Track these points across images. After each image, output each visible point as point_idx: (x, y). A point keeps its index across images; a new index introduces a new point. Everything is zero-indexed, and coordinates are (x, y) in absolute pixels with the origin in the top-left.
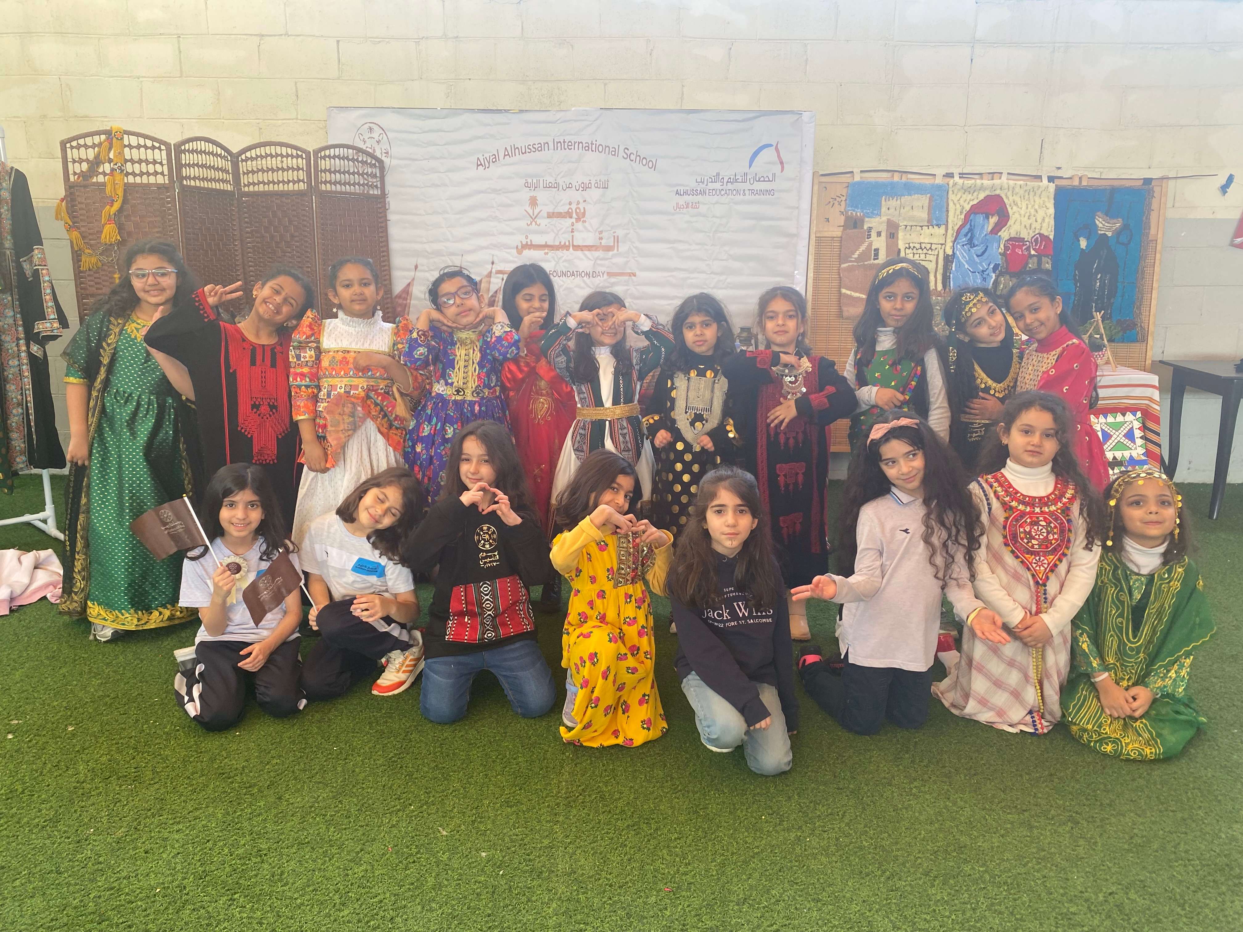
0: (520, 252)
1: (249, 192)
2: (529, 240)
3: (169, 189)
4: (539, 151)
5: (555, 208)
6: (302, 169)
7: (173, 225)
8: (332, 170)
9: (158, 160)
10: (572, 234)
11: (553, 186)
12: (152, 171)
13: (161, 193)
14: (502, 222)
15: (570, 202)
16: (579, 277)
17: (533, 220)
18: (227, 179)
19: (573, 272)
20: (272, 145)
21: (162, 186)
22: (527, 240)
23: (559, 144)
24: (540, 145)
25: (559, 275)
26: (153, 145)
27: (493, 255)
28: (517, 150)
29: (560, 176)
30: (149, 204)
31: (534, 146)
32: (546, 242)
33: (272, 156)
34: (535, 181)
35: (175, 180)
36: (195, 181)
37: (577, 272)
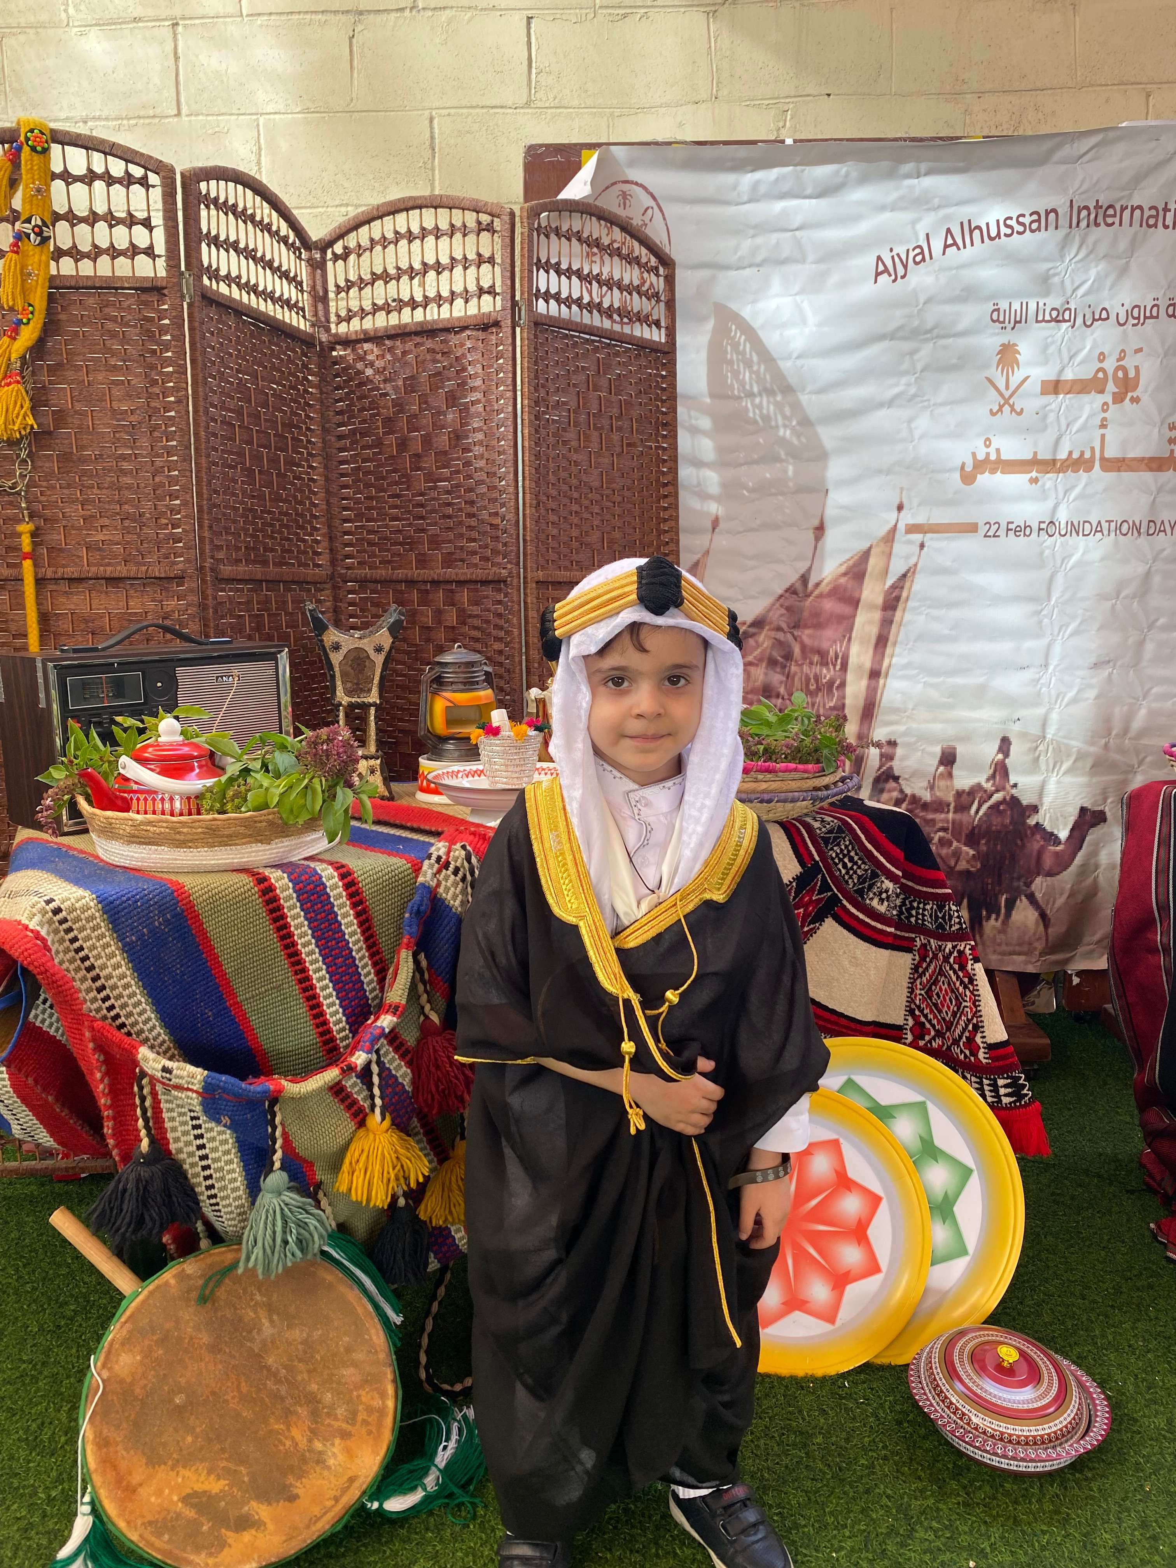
0: (968, 477)
1: (349, 334)
2: (992, 450)
3: (165, 291)
4: (1032, 231)
5: (1061, 371)
6: (491, 260)
7: (176, 389)
8: (564, 266)
9: (141, 215)
10: (1102, 431)
11: (1060, 318)
12: (122, 243)
13: (146, 303)
14: (929, 406)
15: (1102, 354)
16: (1113, 534)
17: (1007, 401)
18: (297, 302)
19: (1099, 522)
20: (413, 208)
21: (149, 285)
22: (988, 450)
23: (1084, 213)
24: (1035, 217)
25: (1063, 533)
26: (127, 172)
27: (902, 489)
28: (977, 233)
29: (1080, 292)
30: (113, 335)
31: (1021, 219)
32: (1035, 453)
33: (410, 237)
34: (1016, 306)
35: (183, 268)
36: (229, 286)
37: (1109, 522)
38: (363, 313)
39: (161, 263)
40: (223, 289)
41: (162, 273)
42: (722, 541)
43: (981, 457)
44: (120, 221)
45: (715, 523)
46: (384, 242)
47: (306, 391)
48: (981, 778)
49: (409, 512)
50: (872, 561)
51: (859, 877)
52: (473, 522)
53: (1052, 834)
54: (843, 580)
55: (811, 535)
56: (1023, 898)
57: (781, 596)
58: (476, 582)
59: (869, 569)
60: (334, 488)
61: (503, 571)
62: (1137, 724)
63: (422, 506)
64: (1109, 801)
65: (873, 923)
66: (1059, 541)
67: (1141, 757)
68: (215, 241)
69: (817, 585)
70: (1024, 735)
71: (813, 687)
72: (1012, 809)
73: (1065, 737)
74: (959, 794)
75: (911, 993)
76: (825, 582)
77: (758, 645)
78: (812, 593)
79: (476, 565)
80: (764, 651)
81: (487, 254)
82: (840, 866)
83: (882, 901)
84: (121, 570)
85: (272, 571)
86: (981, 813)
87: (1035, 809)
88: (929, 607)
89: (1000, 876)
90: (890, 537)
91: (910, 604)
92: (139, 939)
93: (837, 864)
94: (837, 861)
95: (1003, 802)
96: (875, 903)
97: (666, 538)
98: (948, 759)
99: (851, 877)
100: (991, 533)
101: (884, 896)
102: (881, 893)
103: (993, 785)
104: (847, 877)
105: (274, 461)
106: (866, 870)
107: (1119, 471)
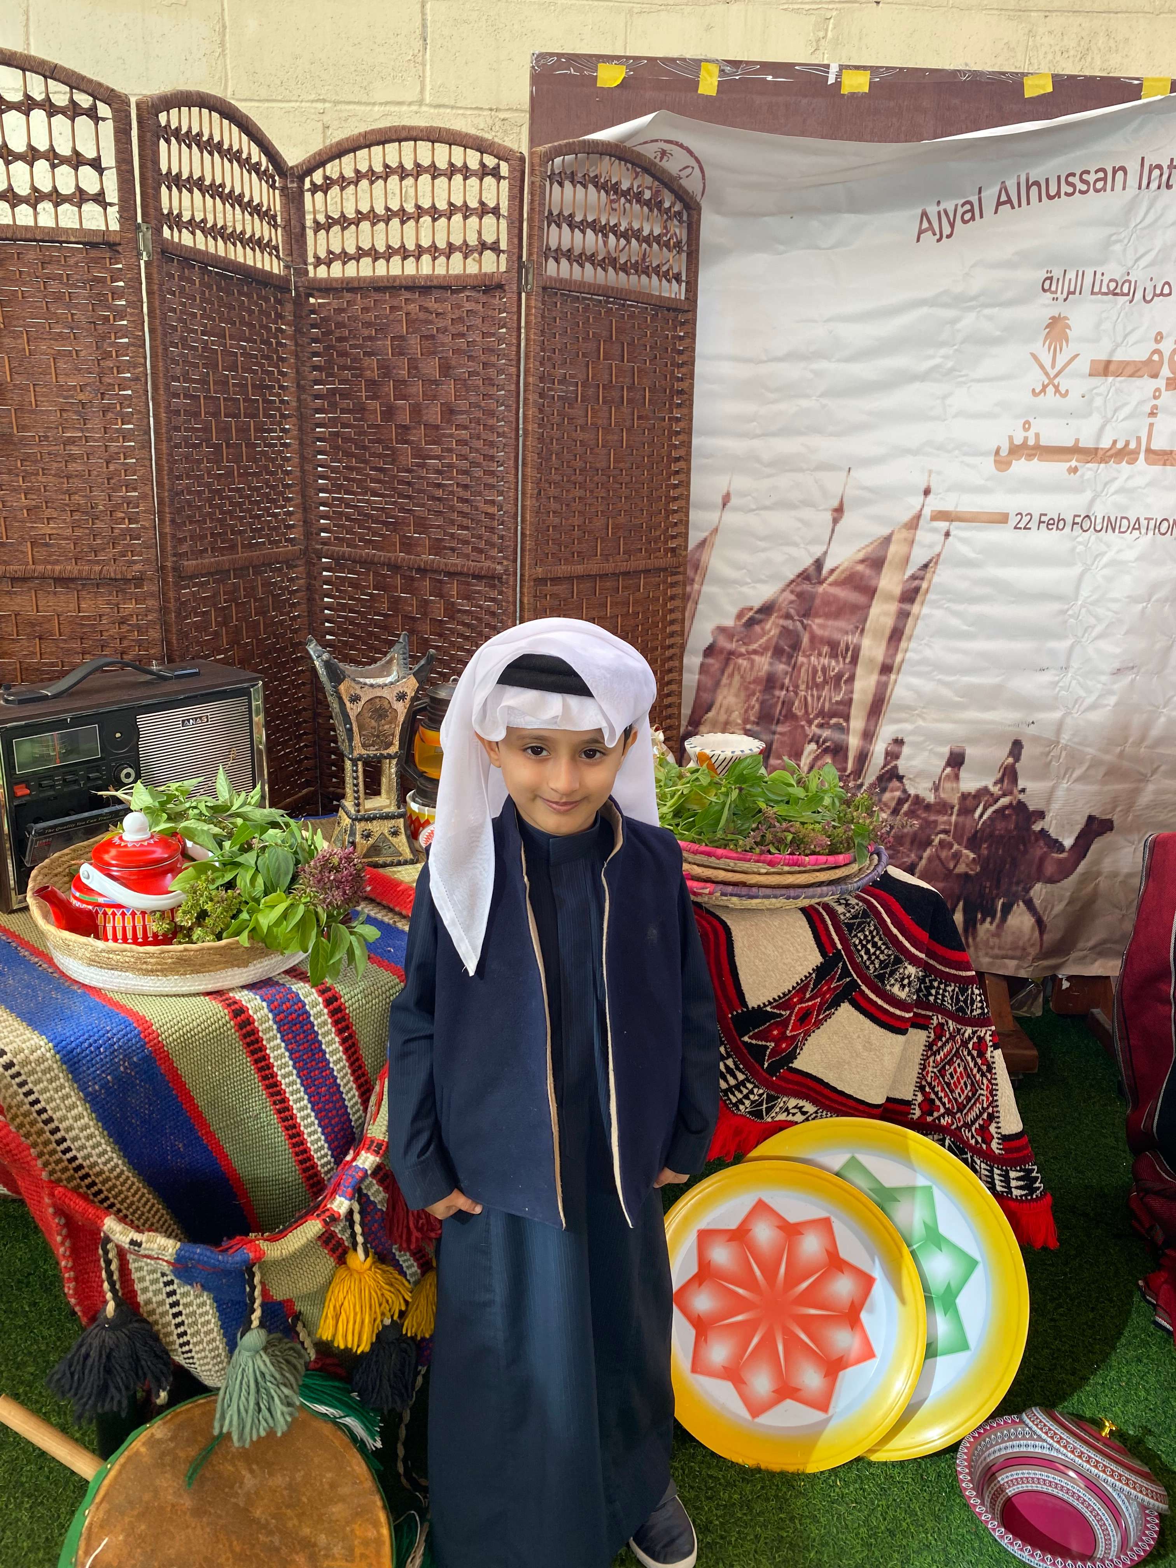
0: (1002, 462)
1: (329, 280)
2: (1031, 435)
3: (120, 248)
4: (1097, 191)
5: (1113, 351)
6: (496, 211)
7: (132, 365)
8: (578, 218)
9: (91, 154)
10: (1151, 420)
11: (1118, 291)
12: (66, 188)
13: (96, 260)
14: (965, 383)
15: (1159, 333)
16: (1151, 533)
17: (1051, 382)
18: (270, 240)
19: (1138, 519)
20: (406, 139)
21: (99, 240)
22: (1026, 434)
23: (1156, 172)
24: (1101, 175)
25: (1098, 528)
26: (72, 101)
27: (930, 472)
28: (1034, 190)
29: (1143, 263)
30: (58, 297)
31: (1085, 177)
32: (1077, 440)
33: (402, 173)
34: (1071, 275)
35: (139, 220)
36: (193, 233)
37: (1149, 519)
38: (345, 257)
39: (113, 212)
40: (186, 239)
41: (114, 226)
42: (731, 518)
43: (1018, 441)
44: (64, 161)
45: (726, 500)
46: (372, 176)
47: (279, 344)
48: (989, 782)
49: (394, 489)
50: (893, 549)
51: (881, 962)
52: (466, 508)
53: (1056, 841)
54: (860, 568)
55: (828, 516)
56: (1021, 903)
57: (793, 581)
58: (467, 575)
59: (889, 557)
60: (309, 452)
61: (499, 567)
62: (1155, 732)
63: (409, 484)
64: (1119, 809)
65: (892, 1010)
66: (1093, 538)
67: (1155, 766)
68: (176, 181)
69: (832, 571)
70: (1036, 739)
71: (819, 679)
72: (1018, 815)
73: (1080, 744)
74: (964, 797)
75: (923, 1070)
76: (841, 568)
77: (764, 633)
78: (825, 579)
79: (467, 557)
80: (770, 639)
81: (492, 204)
82: (862, 953)
83: (903, 986)
84: (71, 569)
85: (242, 555)
86: (985, 817)
87: (1041, 815)
88: (949, 601)
89: (998, 881)
90: (914, 524)
91: (930, 596)
92: (102, 1087)
93: (859, 951)
94: (859, 947)
95: (1010, 806)
96: (896, 990)
97: (674, 519)
98: (956, 761)
99: (872, 963)
100: (1021, 525)
101: (906, 982)
102: (903, 979)
103: (1001, 789)
104: (868, 963)
105: (243, 430)
106: (889, 956)
107: (1164, 464)
